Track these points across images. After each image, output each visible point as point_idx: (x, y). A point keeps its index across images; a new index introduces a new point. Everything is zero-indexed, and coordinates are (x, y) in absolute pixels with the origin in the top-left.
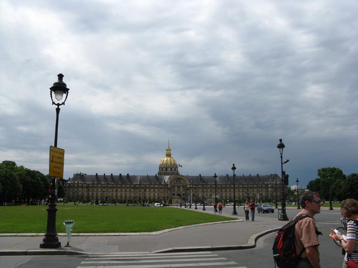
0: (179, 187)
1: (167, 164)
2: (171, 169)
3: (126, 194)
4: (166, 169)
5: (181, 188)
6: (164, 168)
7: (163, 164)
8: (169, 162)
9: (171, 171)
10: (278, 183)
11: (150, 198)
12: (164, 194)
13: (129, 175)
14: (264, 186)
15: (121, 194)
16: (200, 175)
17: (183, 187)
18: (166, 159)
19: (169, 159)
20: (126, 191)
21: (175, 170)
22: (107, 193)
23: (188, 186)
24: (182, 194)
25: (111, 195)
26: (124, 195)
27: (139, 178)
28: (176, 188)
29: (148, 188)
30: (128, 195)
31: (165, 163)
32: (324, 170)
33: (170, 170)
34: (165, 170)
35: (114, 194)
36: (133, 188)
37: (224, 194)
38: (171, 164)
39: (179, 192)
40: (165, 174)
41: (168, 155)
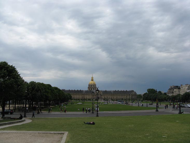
1: (92, 84)
4: (92, 86)
5: (99, 95)
6: (90, 86)
7: (90, 84)
10: (134, 93)
13: (81, 90)
14: (129, 94)
16: (106, 90)
17: (100, 95)
18: (91, 82)
21: (95, 86)
22: (73, 97)
23: (102, 94)
24: (99, 97)
26: (79, 97)
27: (84, 91)
29: (88, 95)
30: (81, 97)
32: (149, 89)
35: (76, 97)
36: (82, 95)
37: (114, 97)
40: (91, 88)
41: (92, 80)
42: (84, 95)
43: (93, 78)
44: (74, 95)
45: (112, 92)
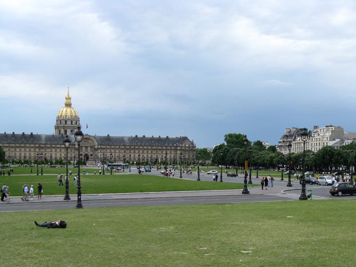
0: (86, 147)
1: (66, 116)
2: (72, 122)
3: (30, 154)
4: (66, 122)
5: (89, 148)
6: (62, 121)
7: (61, 116)
8: (69, 114)
9: (72, 124)
10: (187, 145)
11: (56, 158)
12: (71, 154)
13: (33, 134)
14: (173, 148)
15: (25, 153)
16: (108, 135)
17: (91, 147)
18: (65, 109)
19: (69, 109)
20: (30, 151)
21: (76, 124)
22: (9, 153)
23: (97, 147)
24: (89, 155)
25: (14, 155)
26: (28, 155)
27: (43, 138)
28: (84, 148)
29: (54, 147)
30: (32, 154)
31: (64, 114)
32: (230, 136)
33: (70, 123)
34: (64, 123)
35: (18, 154)
36: (37, 147)
37: (132, 155)
38: (72, 116)
39: (87, 153)
40: (64, 127)
41: (68, 105)
42: (42, 148)
43: (70, 99)
44: (13, 149)
45: (126, 140)
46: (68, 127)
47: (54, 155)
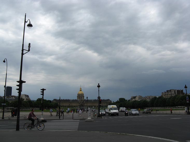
1: (80, 93)
6: (79, 95)
21: (83, 96)
29: (74, 103)
32: (121, 98)
33: (81, 95)
36: (69, 103)
38: (82, 93)
40: (79, 97)
41: (81, 90)
42: (71, 103)
43: (81, 89)
44: (63, 103)
45: (93, 100)
46: (81, 97)
47: (73, 105)
